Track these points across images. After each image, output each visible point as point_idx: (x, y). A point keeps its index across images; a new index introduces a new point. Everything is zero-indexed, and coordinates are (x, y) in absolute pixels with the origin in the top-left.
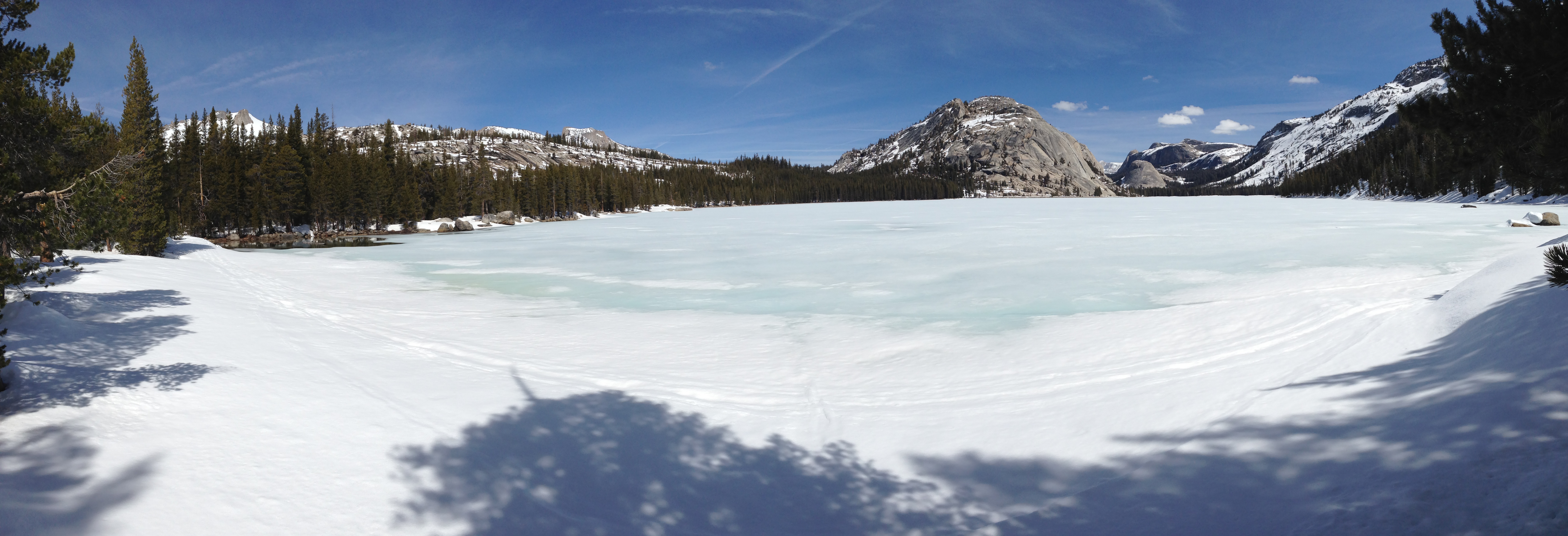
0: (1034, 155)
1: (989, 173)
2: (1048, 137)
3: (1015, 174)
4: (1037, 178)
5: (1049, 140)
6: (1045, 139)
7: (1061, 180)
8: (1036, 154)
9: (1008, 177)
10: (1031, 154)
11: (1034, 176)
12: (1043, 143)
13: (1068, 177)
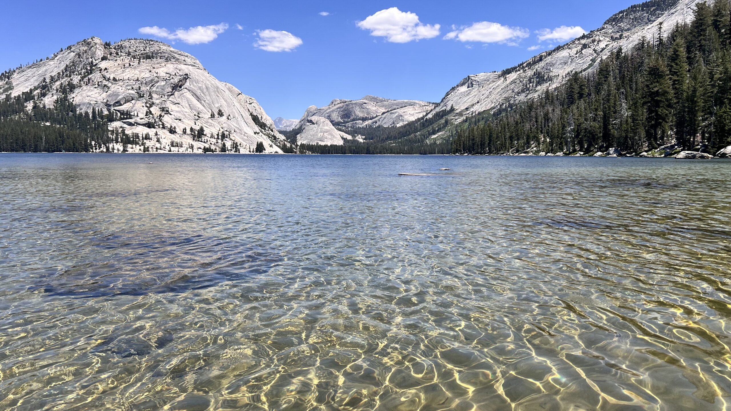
0: (187, 105)
1: (130, 124)
2: (204, 86)
3: (161, 126)
4: (188, 131)
5: (205, 90)
6: (200, 88)
7: (218, 135)
8: (189, 105)
9: (152, 129)
10: (183, 104)
11: (185, 129)
12: (199, 93)
13: (227, 131)
